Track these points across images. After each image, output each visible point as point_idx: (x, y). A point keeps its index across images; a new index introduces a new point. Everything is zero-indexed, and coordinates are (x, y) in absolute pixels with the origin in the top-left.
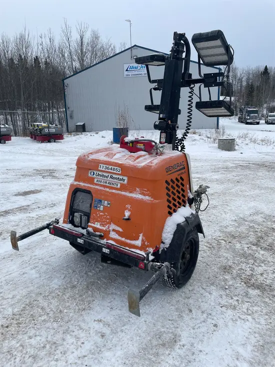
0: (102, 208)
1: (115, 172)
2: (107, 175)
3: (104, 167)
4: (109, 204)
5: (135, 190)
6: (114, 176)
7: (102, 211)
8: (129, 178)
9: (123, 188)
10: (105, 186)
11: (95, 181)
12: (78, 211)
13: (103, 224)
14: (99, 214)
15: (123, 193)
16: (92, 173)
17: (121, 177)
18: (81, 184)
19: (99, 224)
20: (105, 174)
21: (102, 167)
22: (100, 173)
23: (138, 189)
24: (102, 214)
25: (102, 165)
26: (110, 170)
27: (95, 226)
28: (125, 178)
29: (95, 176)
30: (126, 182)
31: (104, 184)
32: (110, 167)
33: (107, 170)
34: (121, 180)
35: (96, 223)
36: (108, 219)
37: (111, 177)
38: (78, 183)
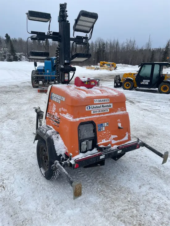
0: (104, 129)
1: (105, 102)
2: (99, 106)
3: (98, 101)
4: (107, 124)
5: (118, 110)
6: (104, 105)
7: (104, 131)
8: (114, 103)
9: (111, 111)
10: (99, 114)
11: (92, 113)
12: (84, 140)
13: (107, 139)
14: (103, 133)
15: (112, 114)
16: (89, 108)
17: (108, 105)
18: (81, 118)
19: (104, 140)
20: (98, 106)
21: (96, 101)
22: (95, 106)
23: (119, 109)
24: (105, 132)
25: (96, 100)
26: (102, 102)
27: (103, 142)
28: (111, 104)
29: (91, 109)
30: (112, 107)
31: (99, 112)
32: (102, 100)
33: (100, 102)
34: (109, 106)
35: (102, 140)
36: (109, 134)
37: (103, 106)
38: (80, 119)
